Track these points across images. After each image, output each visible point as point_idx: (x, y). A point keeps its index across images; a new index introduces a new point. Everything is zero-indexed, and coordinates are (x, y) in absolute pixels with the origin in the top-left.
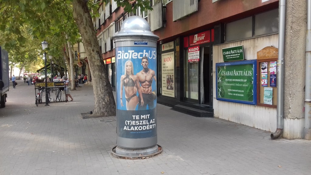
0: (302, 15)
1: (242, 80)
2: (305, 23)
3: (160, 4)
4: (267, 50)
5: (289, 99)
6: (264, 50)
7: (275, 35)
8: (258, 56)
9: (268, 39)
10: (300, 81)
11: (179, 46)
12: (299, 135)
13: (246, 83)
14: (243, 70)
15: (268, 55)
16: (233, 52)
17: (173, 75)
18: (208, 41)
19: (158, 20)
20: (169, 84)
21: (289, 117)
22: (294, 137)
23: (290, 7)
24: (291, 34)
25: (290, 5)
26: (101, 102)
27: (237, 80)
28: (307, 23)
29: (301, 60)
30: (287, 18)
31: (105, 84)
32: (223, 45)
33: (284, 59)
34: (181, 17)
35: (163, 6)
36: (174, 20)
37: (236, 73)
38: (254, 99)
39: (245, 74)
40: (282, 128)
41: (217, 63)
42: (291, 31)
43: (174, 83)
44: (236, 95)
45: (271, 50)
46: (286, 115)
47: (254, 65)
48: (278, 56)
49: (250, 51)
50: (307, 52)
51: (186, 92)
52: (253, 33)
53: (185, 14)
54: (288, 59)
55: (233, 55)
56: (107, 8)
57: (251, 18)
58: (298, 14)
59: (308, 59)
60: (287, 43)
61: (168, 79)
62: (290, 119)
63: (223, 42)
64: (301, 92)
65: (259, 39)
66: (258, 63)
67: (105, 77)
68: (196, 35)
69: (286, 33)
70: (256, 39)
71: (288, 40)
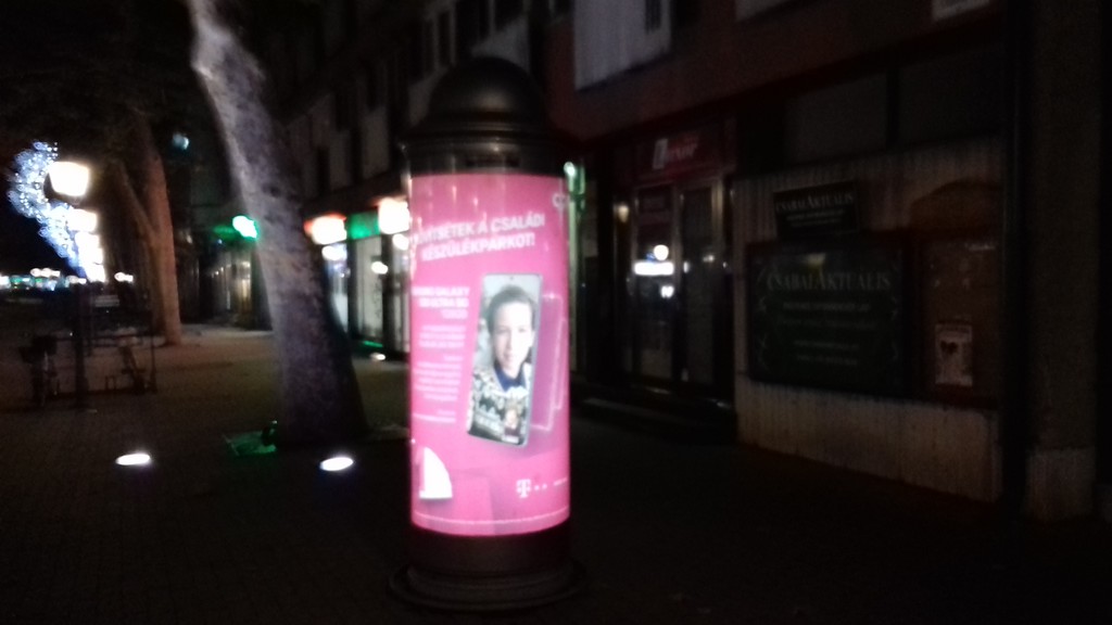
1: (850, 307)
4: (949, 195)
5: (1045, 374)
6: (942, 196)
8: (914, 213)
13: (867, 316)
14: (855, 269)
16: (817, 203)
21: (1045, 443)
32: (774, 177)
34: (608, 73)
36: (578, 86)
37: (826, 281)
39: (863, 284)
41: (748, 242)
44: (829, 360)
46: (1032, 434)
47: (900, 252)
52: (893, 138)
55: (817, 215)
57: (881, 77)
62: (1050, 449)
65: (918, 156)
66: (917, 242)
68: (663, 143)
70: (906, 154)
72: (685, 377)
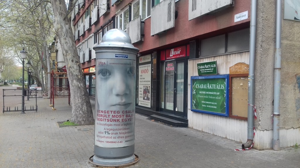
0: (271, 35)
1: (215, 93)
2: (274, 42)
3: (139, 19)
4: (238, 66)
5: (259, 112)
6: (236, 66)
7: (246, 53)
8: (230, 70)
9: (239, 55)
10: (269, 96)
11: (156, 59)
12: (268, 146)
13: (219, 96)
14: (216, 84)
15: (240, 71)
16: (207, 66)
17: (149, 86)
18: (184, 55)
19: (137, 34)
20: (146, 95)
21: (259, 129)
22: (263, 147)
23: (260, 27)
24: (261, 52)
25: (260, 26)
26: (78, 110)
27: (210, 93)
28: (275, 42)
29: (269, 76)
30: (258, 37)
31: (83, 93)
32: (198, 60)
33: (254, 75)
34: (159, 32)
35: (142, 21)
36: (152, 35)
37: (209, 87)
38: (226, 112)
39: (218, 87)
40: (252, 139)
41: (192, 76)
42: (261, 49)
43: (150, 94)
44: (210, 106)
45: (243, 66)
46: (256, 126)
47: (226, 80)
48: (249, 72)
49: (223, 66)
50: (275, 69)
51: (162, 102)
52: (226, 50)
53: (162, 30)
54: (258, 75)
55: (207, 69)
56: (87, 21)
57: (224, 35)
58: (268, 34)
59: (276, 75)
60: (257, 60)
61: (145, 90)
62: (260, 130)
63: (197, 56)
64: (270, 106)
65: (231, 55)
66: (231, 78)
67: (83, 87)
68: (173, 50)
69: (257, 51)
70: (229, 56)
71: (258, 58)
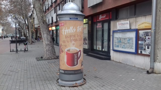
5: (158, 51)
7: (149, 15)
9: (144, 17)
11: (91, 21)
17: (87, 37)
18: (108, 18)
20: (85, 42)
22: (159, 72)
34: (93, 5)
36: (88, 7)
38: (135, 51)
40: (153, 67)
41: (113, 30)
42: (160, 13)
43: (87, 41)
46: (155, 60)
49: (133, 24)
52: (135, 15)
60: (157, 20)
61: (84, 39)
62: (158, 62)
63: (116, 19)
68: (101, 15)
69: (157, 14)
72: (103, 50)
